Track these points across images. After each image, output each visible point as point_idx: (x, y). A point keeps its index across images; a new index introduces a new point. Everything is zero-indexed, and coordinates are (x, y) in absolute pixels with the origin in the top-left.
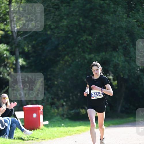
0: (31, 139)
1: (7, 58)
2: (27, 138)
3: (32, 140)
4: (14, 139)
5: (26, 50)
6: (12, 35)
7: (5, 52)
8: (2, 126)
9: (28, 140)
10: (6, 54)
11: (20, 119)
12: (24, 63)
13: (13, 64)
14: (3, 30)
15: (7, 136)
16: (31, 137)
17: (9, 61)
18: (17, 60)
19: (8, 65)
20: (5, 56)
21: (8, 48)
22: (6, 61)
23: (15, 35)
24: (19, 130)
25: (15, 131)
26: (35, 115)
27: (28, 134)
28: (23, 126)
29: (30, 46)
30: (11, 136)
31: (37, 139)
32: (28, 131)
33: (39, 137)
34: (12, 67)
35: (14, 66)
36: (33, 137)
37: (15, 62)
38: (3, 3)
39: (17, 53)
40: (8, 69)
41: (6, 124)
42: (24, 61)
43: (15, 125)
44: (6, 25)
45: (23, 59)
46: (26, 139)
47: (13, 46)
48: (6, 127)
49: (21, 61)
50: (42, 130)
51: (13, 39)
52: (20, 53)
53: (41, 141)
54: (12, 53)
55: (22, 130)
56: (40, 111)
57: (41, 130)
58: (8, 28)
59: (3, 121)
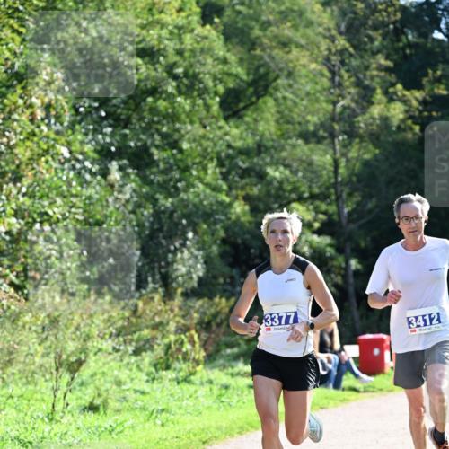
0: (371, 389)
1: (332, 258)
2: (365, 388)
3: (373, 392)
4: (343, 390)
5: (363, 244)
6: (340, 222)
7: (329, 249)
8: (324, 369)
9: (365, 391)
10: (330, 251)
11: (354, 358)
12: (359, 266)
13: (341, 268)
14: (325, 213)
15: (331, 385)
16: (370, 386)
17: (335, 263)
18: (347, 262)
19: (333, 269)
20: (328, 254)
21: (333, 242)
22: (330, 263)
23: (344, 221)
24: (351, 376)
25: (344, 377)
26: (376, 352)
27: (366, 381)
28: (359, 368)
29: (369, 239)
30: (337, 385)
31: (381, 390)
32: (365, 377)
33: (383, 387)
34: (339, 274)
35: (342, 272)
36: (374, 387)
37: (343, 265)
38: (325, 169)
39: (348, 250)
40: (333, 276)
41: (330, 366)
42: (359, 263)
43: (344, 368)
44: (329, 204)
45: (357, 260)
46: (362, 390)
47: (342, 239)
48: (330, 371)
49: (354, 264)
50: (389, 374)
51: (341, 227)
52: (353, 250)
53: (386, 393)
54: (340, 250)
55: (356, 376)
56: (385, 345)
57: (386, 376)
58: (332, 209)
59: (325, 361)
